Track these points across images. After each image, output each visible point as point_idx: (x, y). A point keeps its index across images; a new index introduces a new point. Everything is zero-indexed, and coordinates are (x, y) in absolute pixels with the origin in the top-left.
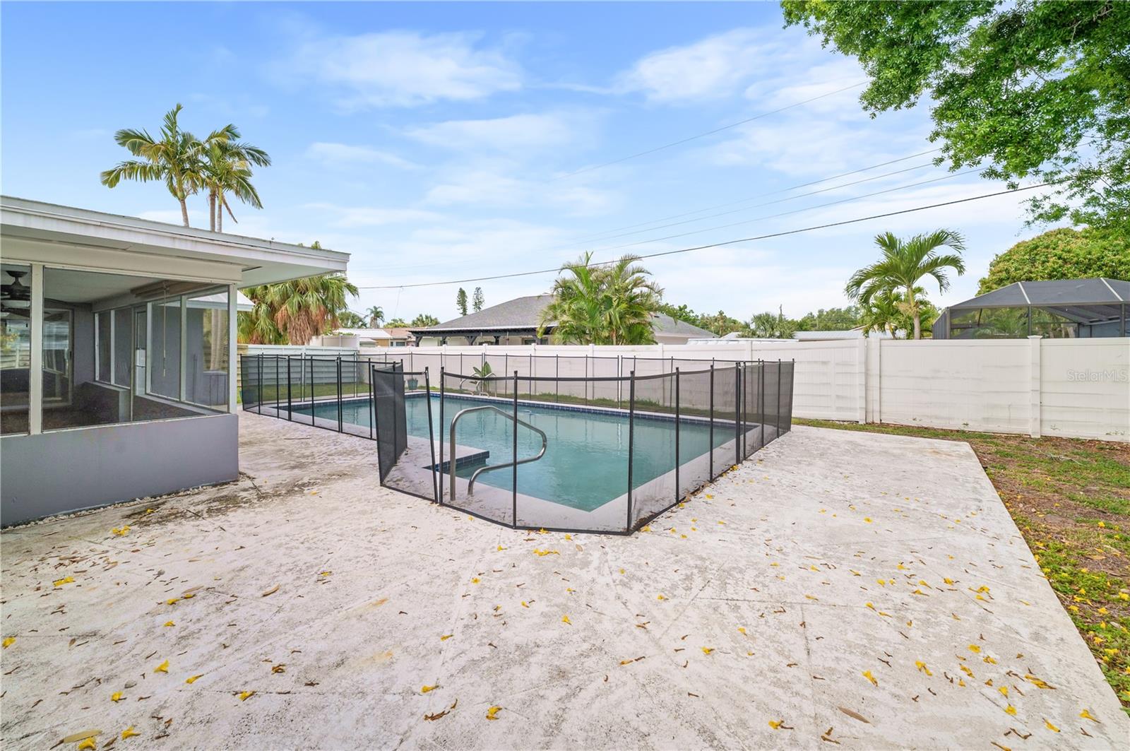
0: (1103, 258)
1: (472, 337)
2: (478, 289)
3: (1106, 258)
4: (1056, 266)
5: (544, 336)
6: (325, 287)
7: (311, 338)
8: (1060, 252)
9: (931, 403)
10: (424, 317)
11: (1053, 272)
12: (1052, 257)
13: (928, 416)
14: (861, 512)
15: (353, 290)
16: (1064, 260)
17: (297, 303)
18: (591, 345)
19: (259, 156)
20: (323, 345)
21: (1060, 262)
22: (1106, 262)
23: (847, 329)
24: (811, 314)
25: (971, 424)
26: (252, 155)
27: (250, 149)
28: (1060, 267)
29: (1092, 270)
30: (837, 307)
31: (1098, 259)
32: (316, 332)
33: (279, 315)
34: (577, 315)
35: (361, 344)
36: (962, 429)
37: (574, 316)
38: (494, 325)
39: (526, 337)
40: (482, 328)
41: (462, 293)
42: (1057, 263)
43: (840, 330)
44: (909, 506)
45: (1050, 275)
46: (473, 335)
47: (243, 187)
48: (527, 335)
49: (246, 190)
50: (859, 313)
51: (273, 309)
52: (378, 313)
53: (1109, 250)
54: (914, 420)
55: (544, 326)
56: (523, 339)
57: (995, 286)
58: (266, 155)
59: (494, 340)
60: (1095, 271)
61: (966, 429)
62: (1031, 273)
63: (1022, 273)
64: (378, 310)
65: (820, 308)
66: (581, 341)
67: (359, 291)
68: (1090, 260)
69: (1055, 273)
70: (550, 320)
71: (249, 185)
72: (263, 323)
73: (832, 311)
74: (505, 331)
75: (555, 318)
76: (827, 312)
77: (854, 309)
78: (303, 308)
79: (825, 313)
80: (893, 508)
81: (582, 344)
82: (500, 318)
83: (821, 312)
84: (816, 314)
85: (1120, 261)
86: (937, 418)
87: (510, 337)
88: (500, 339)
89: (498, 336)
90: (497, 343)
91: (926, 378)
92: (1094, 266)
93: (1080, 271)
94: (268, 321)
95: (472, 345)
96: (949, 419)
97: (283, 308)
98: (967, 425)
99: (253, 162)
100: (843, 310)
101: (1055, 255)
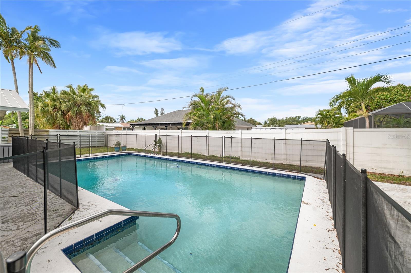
0: (396, 98)
1: (155, 126)
2: (162, 109)
3: (397, 98)
4: (378, 101)
5: (186, 126)
6: (89, 104)
7: (83, 127)
8: (380, 96)
9: (382, 161)
10: (140, 119)
11: (377, 103)
12: (377, 97)
13: (380, 167)
15: (103, 106)
16: (381, 98)
17: (75, 111)
18: (207, 130)
19: (54, 43)
20: (90, 130)
21: (380, 99)
22: (397, 99)
23: (296, 124)
24: (283, 119)
25: (404, 172)
26: (51, 42)
27: (49, 39)
28: (380, 101)
29: (392, 102)
30: (292, 116)
31: (394, 98)
32: (86, 124)
33: (67, 116)
34: (200, 117)
35: (107, 129)
36: (401, 174)
37: (199, 117)
38: (165, 122)
39: (179, 126)
40: (159, 123)
41: (156, 110)
42: (379, 100)
43: (294, 124)
45: (376, 104)
46: (156, 125)
47: (46, 57)
48: (178, 126)
49: (48, 58)
50: (300, 119)
51: (64, 114)
52: (123, 117)
53: (398, 95)
54: (373, 169)
55: (186, 122)
56: (177, 127)
57: (355, 108)
58: (58, 42)
59: (165, 128)
60: (393, 103)
61: (402, 175)
62: (369, 103)
63: (366, 103)
64: (123, 116)
65: (286, 117)
66: (202, 128)
67: (106, 106)
68: (391, 98)
69: (378, 103)
70: (189, 119)
71: (49, 56)
72: (60, 120)
73: (290, 118)
74: (169, 124)
75: (190, 118)
76: (289, 118)
77: (298, 117)
78: (79, 113)
79: (288, 119)
81: (203, 130)
82: (168, 119)
83: (286, 118)
84: (285, 119)
85: (402, 99)
86: (385, 168)
87: (172, 126)
88: (168, 127)
89: (166, 126)
90: (166, 129)
91: (379, 148)
92: (392, 101)
93: (387, 103)
94: (62, 119)
95: (155, 130)
96: (392, 169)
97: (69, 113)
98: (403, 172)
99: (51, 46)
100: (294, 117)
101: (378, 97)
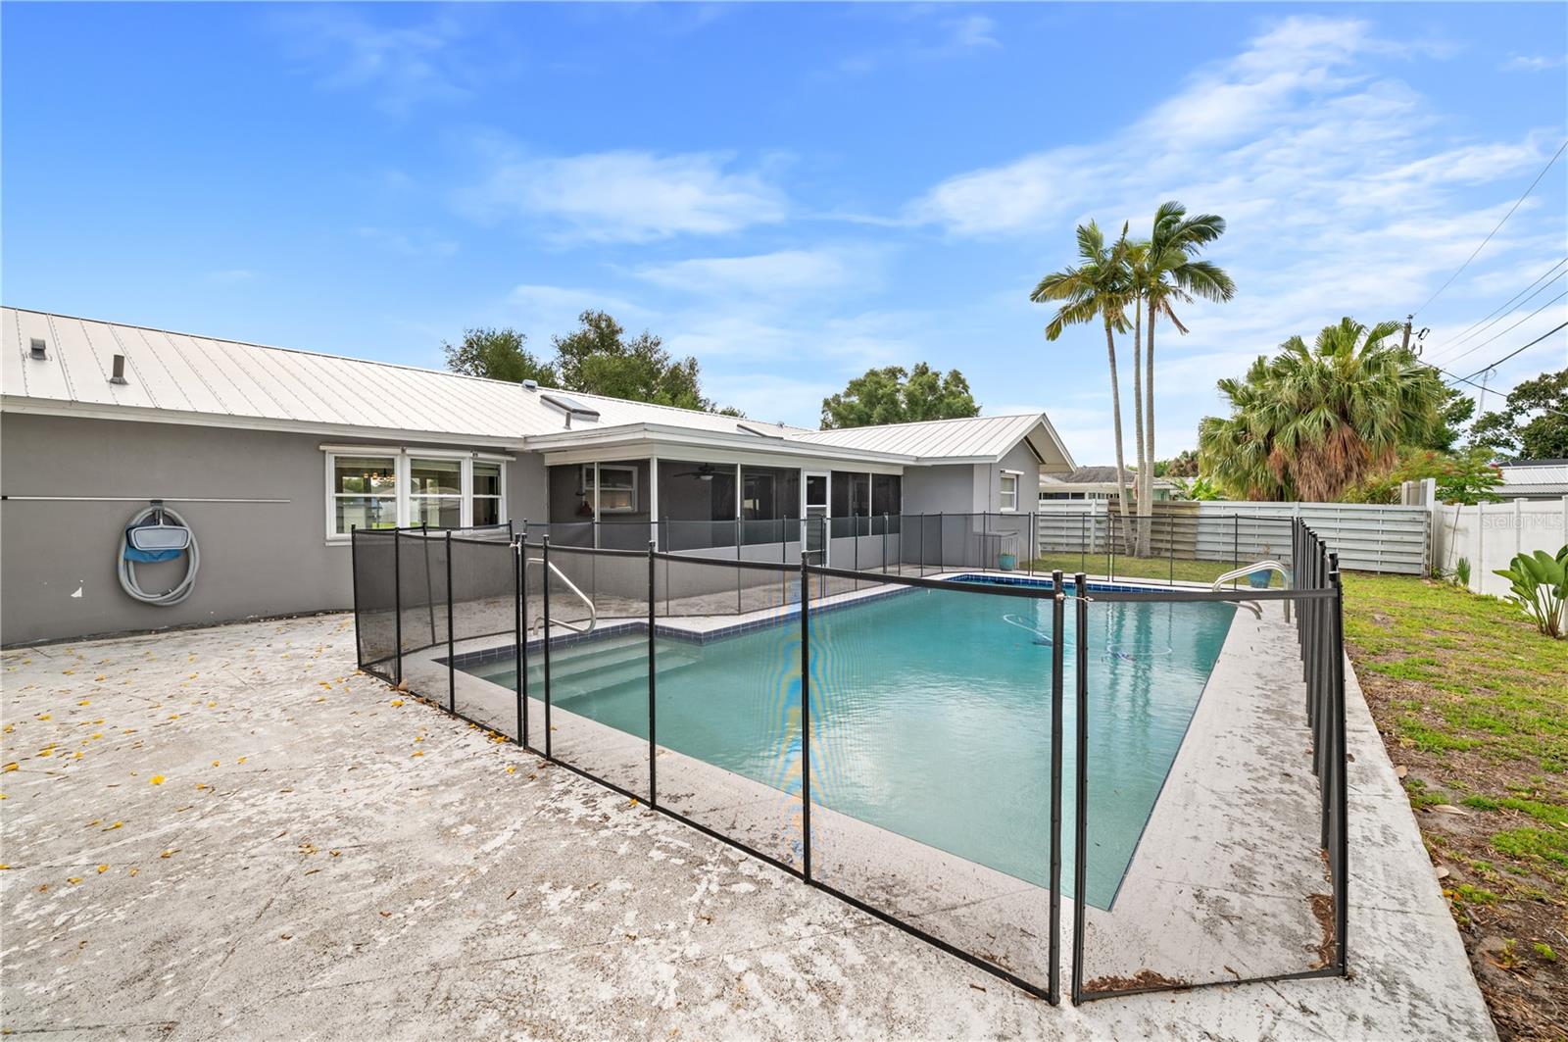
14: (182, 791)
33: (1273, 454)
44: (92, 852)
80: (128, 828)
